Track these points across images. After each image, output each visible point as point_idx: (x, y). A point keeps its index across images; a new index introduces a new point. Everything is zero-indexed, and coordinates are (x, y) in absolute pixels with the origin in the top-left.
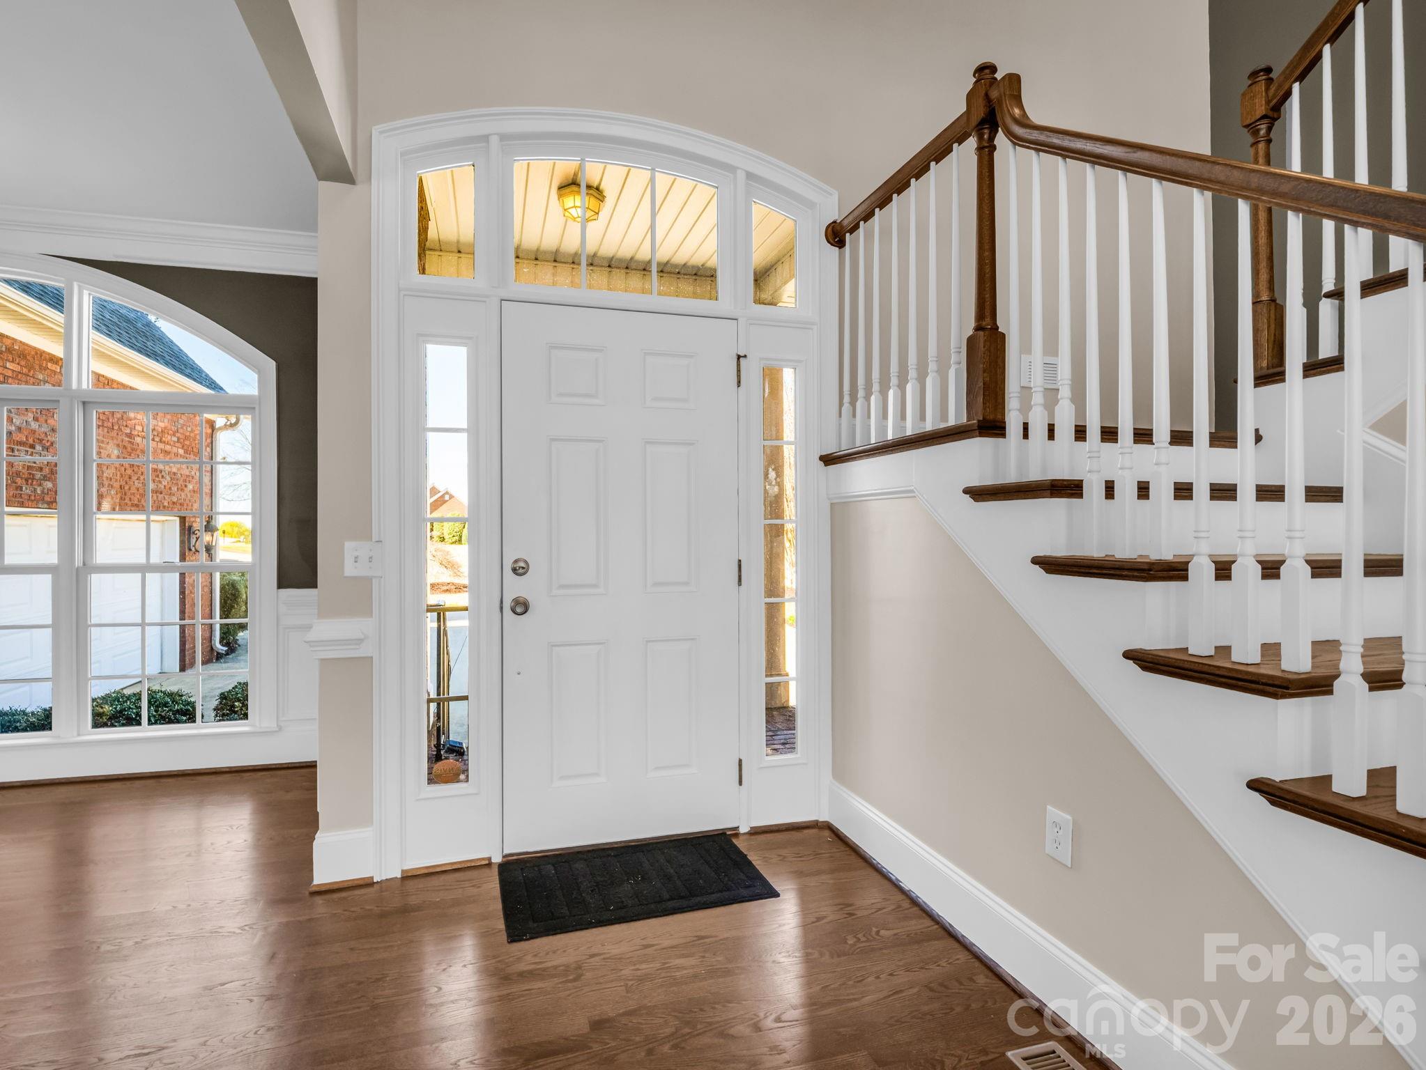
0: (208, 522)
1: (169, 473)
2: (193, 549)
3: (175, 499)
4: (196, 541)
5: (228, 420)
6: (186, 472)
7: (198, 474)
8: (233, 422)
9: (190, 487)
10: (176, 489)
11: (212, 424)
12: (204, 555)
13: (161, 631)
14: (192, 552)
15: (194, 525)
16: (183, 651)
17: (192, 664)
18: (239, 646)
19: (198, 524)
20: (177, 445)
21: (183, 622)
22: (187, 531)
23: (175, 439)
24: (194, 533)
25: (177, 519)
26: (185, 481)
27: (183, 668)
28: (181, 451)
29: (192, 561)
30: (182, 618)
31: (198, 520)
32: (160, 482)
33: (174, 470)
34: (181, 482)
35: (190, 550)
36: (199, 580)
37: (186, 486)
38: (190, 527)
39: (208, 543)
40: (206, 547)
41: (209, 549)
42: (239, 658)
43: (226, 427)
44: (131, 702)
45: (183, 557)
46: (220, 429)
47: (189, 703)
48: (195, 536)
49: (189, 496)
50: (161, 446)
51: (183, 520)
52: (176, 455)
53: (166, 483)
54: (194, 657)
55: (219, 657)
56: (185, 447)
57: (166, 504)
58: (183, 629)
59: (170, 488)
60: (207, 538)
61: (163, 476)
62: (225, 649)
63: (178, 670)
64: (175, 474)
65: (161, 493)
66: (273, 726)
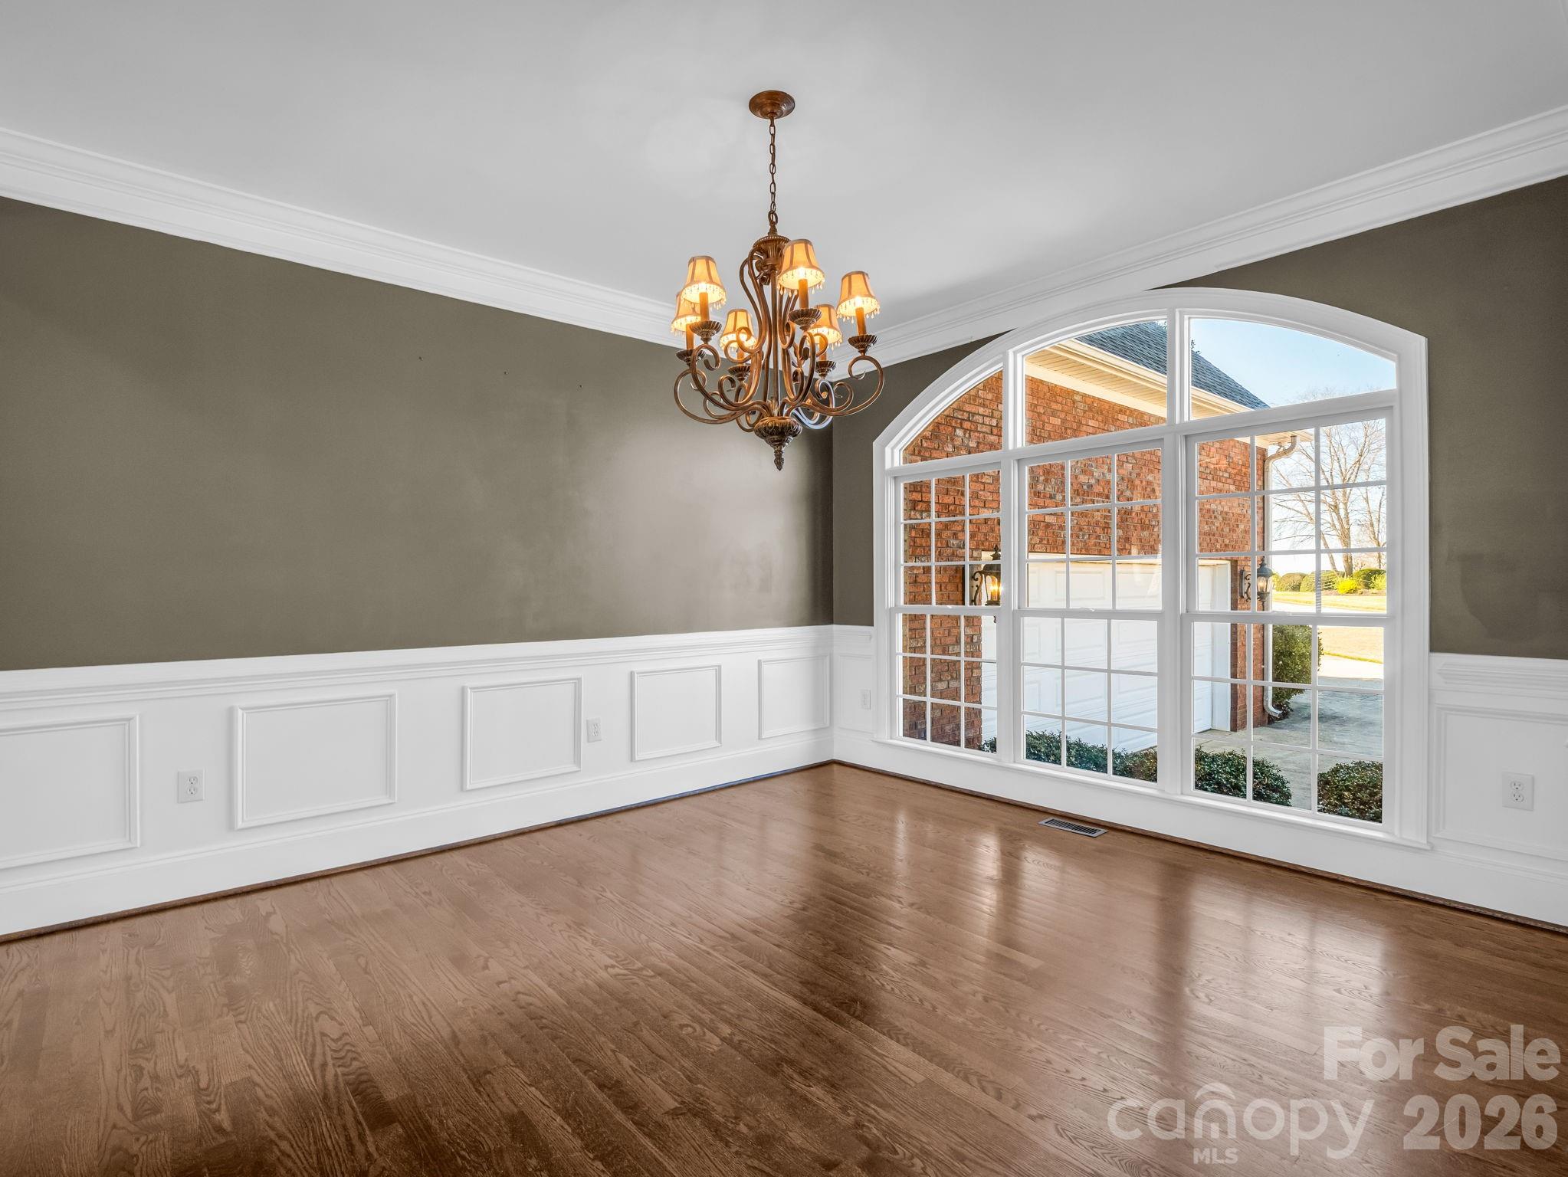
0: (1262, 565)
1: (1222, 512)
2: (1245, 596)
3: (1227, 541)
4: (1249, 587)
5: (1281, 446)
6: (1238, 511)
7: (1250, 512)
8: (1287, 447)
9: (1242, 527)
10: (1228, 530)
11: (1263, 453)
12: (1255, 602)
13: (1212, 686)
14: (1243, 600)
15: (1246, 569)
16: (1234, 708)
17: (1244, 725)
18: (1292, 710)
19: (1251, 569)
20: (1229, 481)
21: (1235, 681)
22: (1238, 576)
23: (1226, 475)
24: (1246, 578)
25: (1229, 563)
26: (1237, 520)
27: (1234, 728)
28: (1233, 488)
29: (1244, 609)
30: (1234, 675)
31: (1250, 563)
32: (1213, 523)
33: (1226, 509)
34: (1233, 522)
35: (1242, 597)
36: (1251, 631)
37: (1238, 526)
38: (1242, 572)
39: (1262, 589)
40: (1259, 594)
41: (1262, 595)
42: (1294, 725)
43: (1278, 455)
44: (1218, 765)
45: (1234, 606)
46: (1273, 457)
47: (1278, 779)
48: (1246, 582)
49: (1241, 536)
50: (1214, 484)
51: (1234, 563)
52: (1228, 491)
53: (1218, 525)
54: (1245, 717)
55: (1271, 721)
56: (1237, 483)
57: (1218, 547)
58: (1234, 687)
59: (1222, 529)
60: (1261, 583)
61: (1215, 517)
62: (1279, 712)
63: (1229, 730)
64: (1226, 513)
65: (1214, 536)
66: (1422, 841)
